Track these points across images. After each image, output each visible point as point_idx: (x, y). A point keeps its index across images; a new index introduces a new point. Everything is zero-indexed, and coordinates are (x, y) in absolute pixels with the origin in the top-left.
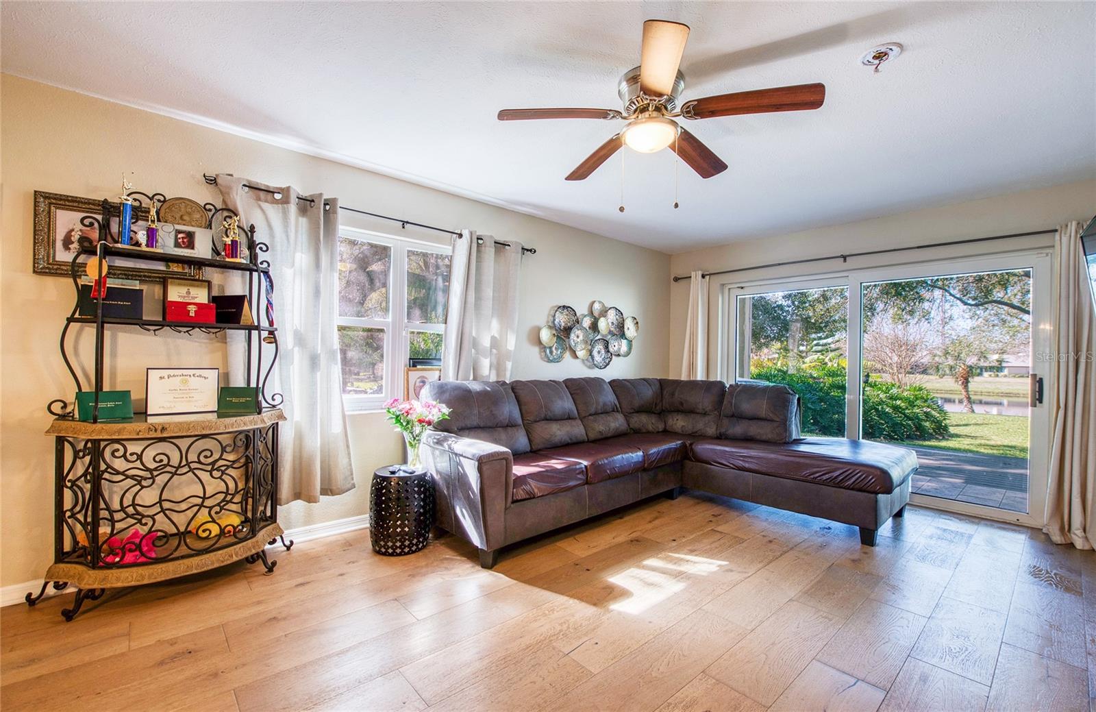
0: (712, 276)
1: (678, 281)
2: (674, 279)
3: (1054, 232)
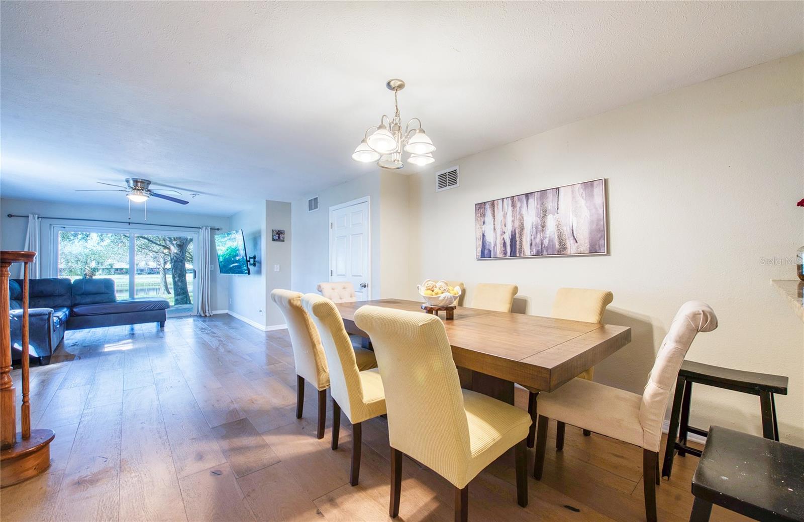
1: (12, 218)
2: (8, 216)
3: (199, 228)
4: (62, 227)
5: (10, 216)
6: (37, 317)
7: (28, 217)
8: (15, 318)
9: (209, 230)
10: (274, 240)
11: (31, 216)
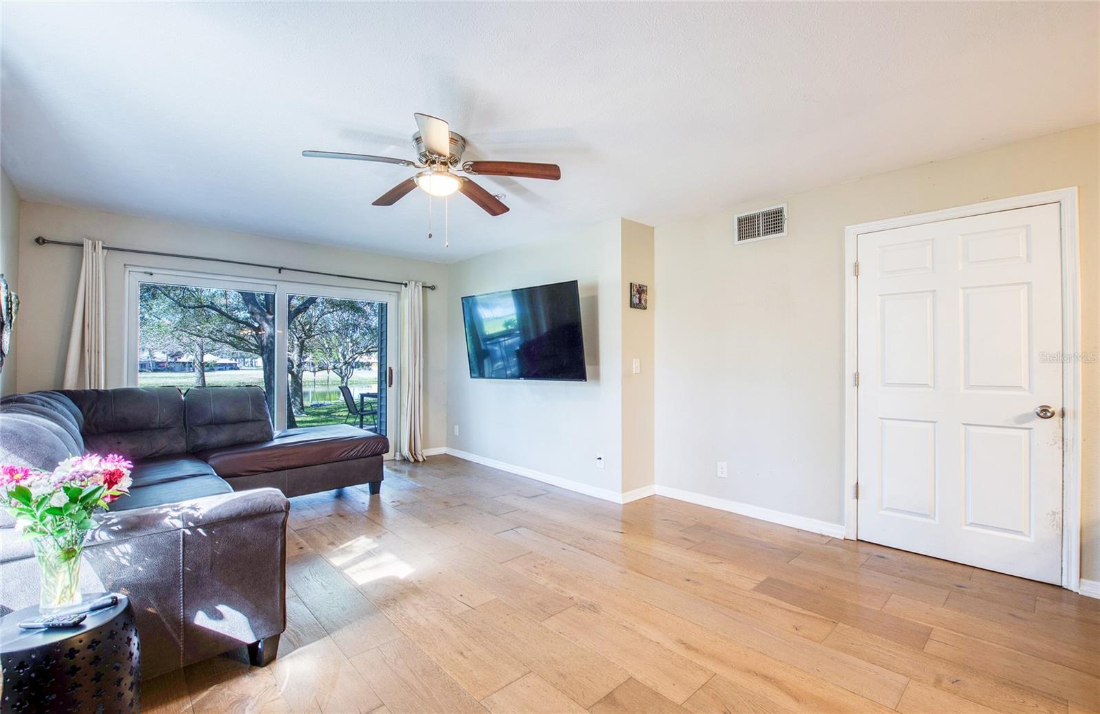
0: (110, 251)
1: (44, 245)
2: (37, 240)
3: (402, 284)
4: (145, 273)
5: (40, 241)
6: (259, 520)
7: (82, 245)
8: (200, 530)
9: (421, 287)
10: (632, 305)
11: (88, 245)
